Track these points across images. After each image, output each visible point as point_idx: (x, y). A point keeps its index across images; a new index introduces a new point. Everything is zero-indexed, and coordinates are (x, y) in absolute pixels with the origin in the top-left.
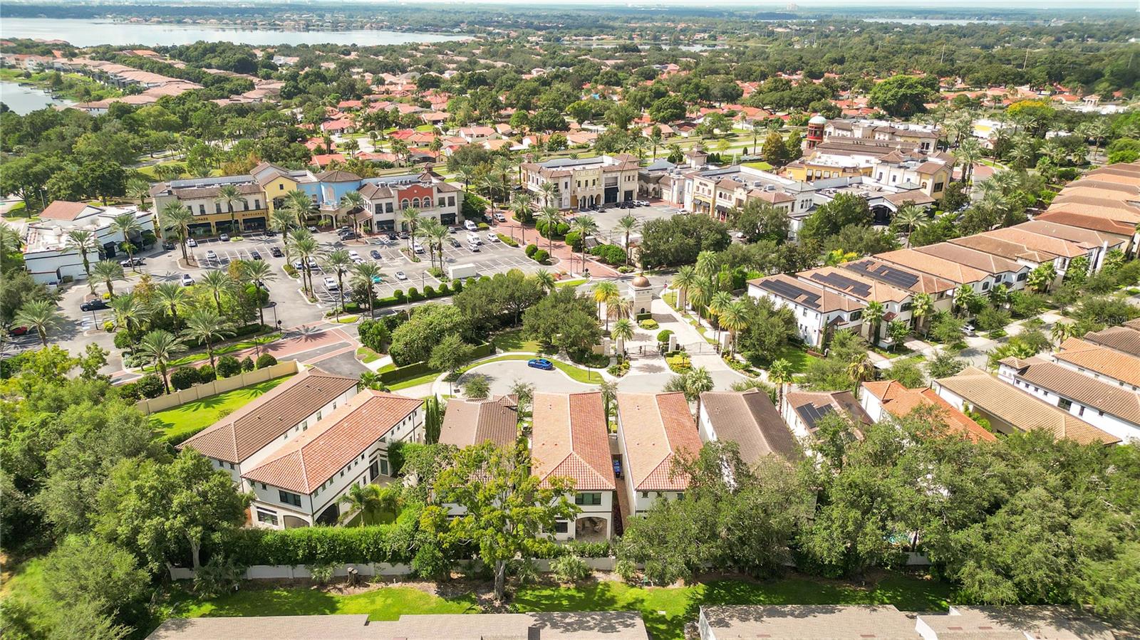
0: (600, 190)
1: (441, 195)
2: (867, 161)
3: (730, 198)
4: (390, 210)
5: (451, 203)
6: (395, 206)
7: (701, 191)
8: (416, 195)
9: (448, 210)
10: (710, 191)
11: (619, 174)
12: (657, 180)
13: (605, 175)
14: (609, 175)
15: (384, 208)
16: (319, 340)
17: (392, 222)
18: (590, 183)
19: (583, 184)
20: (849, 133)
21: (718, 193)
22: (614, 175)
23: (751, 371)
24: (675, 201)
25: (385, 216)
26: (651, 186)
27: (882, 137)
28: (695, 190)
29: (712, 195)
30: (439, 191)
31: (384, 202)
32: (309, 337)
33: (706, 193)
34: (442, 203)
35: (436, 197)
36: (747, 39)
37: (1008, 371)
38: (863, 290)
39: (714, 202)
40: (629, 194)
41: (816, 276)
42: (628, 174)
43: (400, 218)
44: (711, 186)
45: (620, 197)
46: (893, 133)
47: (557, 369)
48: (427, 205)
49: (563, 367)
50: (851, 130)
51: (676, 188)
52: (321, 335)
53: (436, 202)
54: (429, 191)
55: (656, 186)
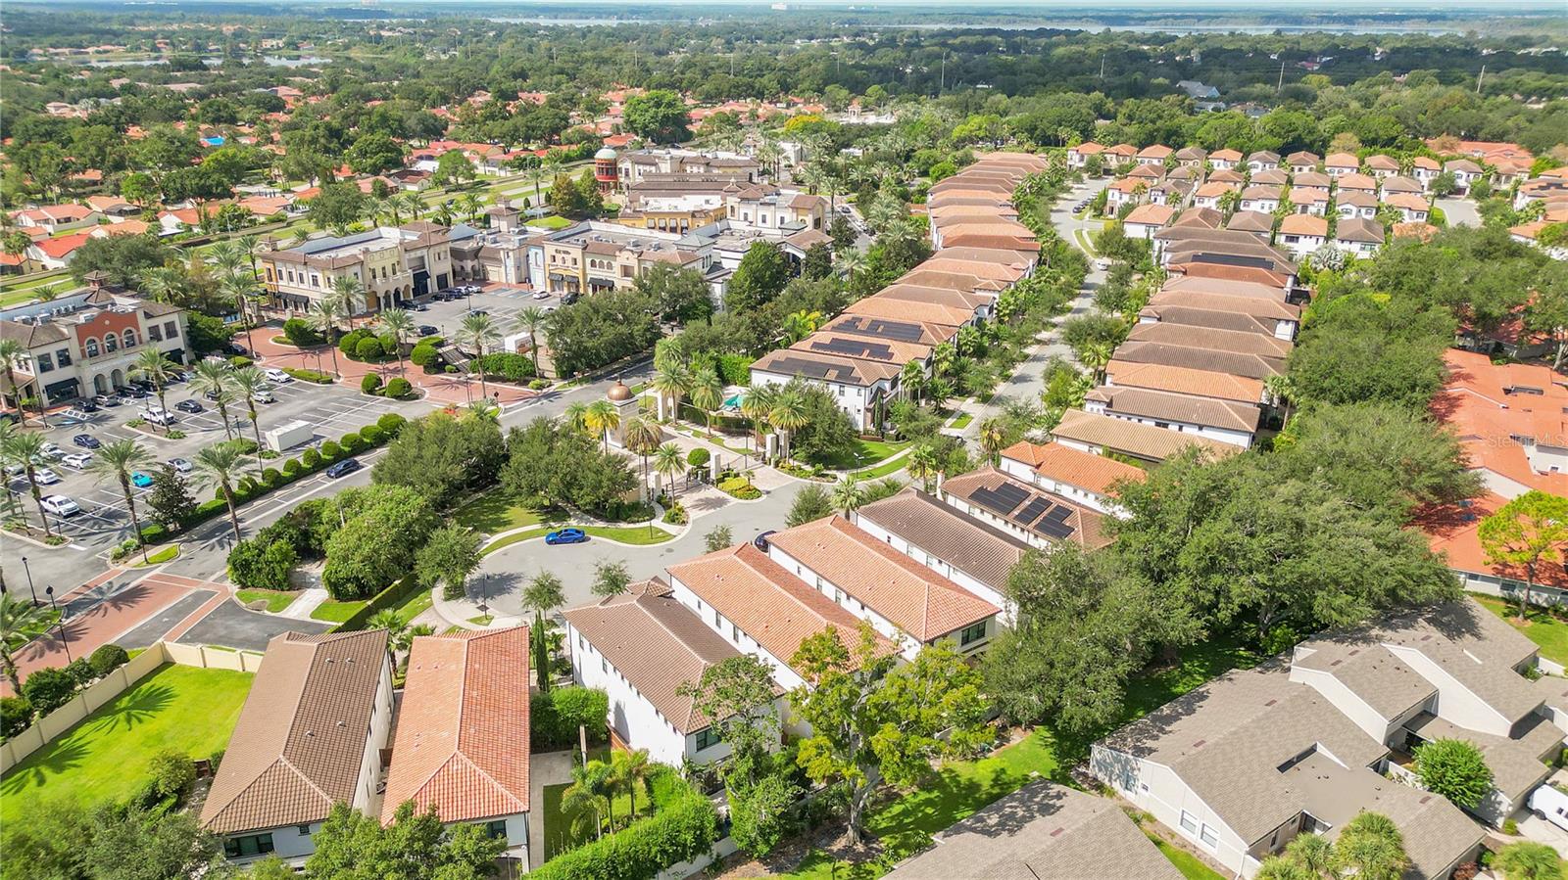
0: (404, 279)
1: (152, 322)
2: (707, 202)
3: (610, 266)
4: (65, 360)
5: (171, 333)
6: (75, 353)
7: (559, 262)
8: (108, 328)
9: (167, 345)
10: (575, 261)
11: (425, 251)
12: (476, 254)
13: (407, 256)
14: (413, 255)
15: (55, 360)
16: (144, 602)
17: (74, 382)
18: (389, 271)
19: (379, 273)
20: (653, 169)
21: (588, 261)
22: (419, 253)
23: (824, 476)
24: (513, 280)
25: (59, 374)
26: (469, 264)
27: (695, 170)
28: (549, 260)
29: (580, 264)
30: (148, 316)
31: (52, 350)
32: (116, 602)
33: (569, 263)
34: (155, 335)
35: (145, 325)
36: (347, 47)
37: (1096, 407)
38: (882, 353)
39: (585, 275)
40: (442, 280)
41: (816, 345)
42: (437, 249)
43: (87, 372)
44: (577, 253)
45: (432, 285)
46: (708, 164)
47: (593, 537)
48: (131, 344)
49: (600, 532)
50: (655, 164)
51: (511, 263)
52: (138, 593)
53: (146, 335)
54: (131, 318)
55: (475, 262)
